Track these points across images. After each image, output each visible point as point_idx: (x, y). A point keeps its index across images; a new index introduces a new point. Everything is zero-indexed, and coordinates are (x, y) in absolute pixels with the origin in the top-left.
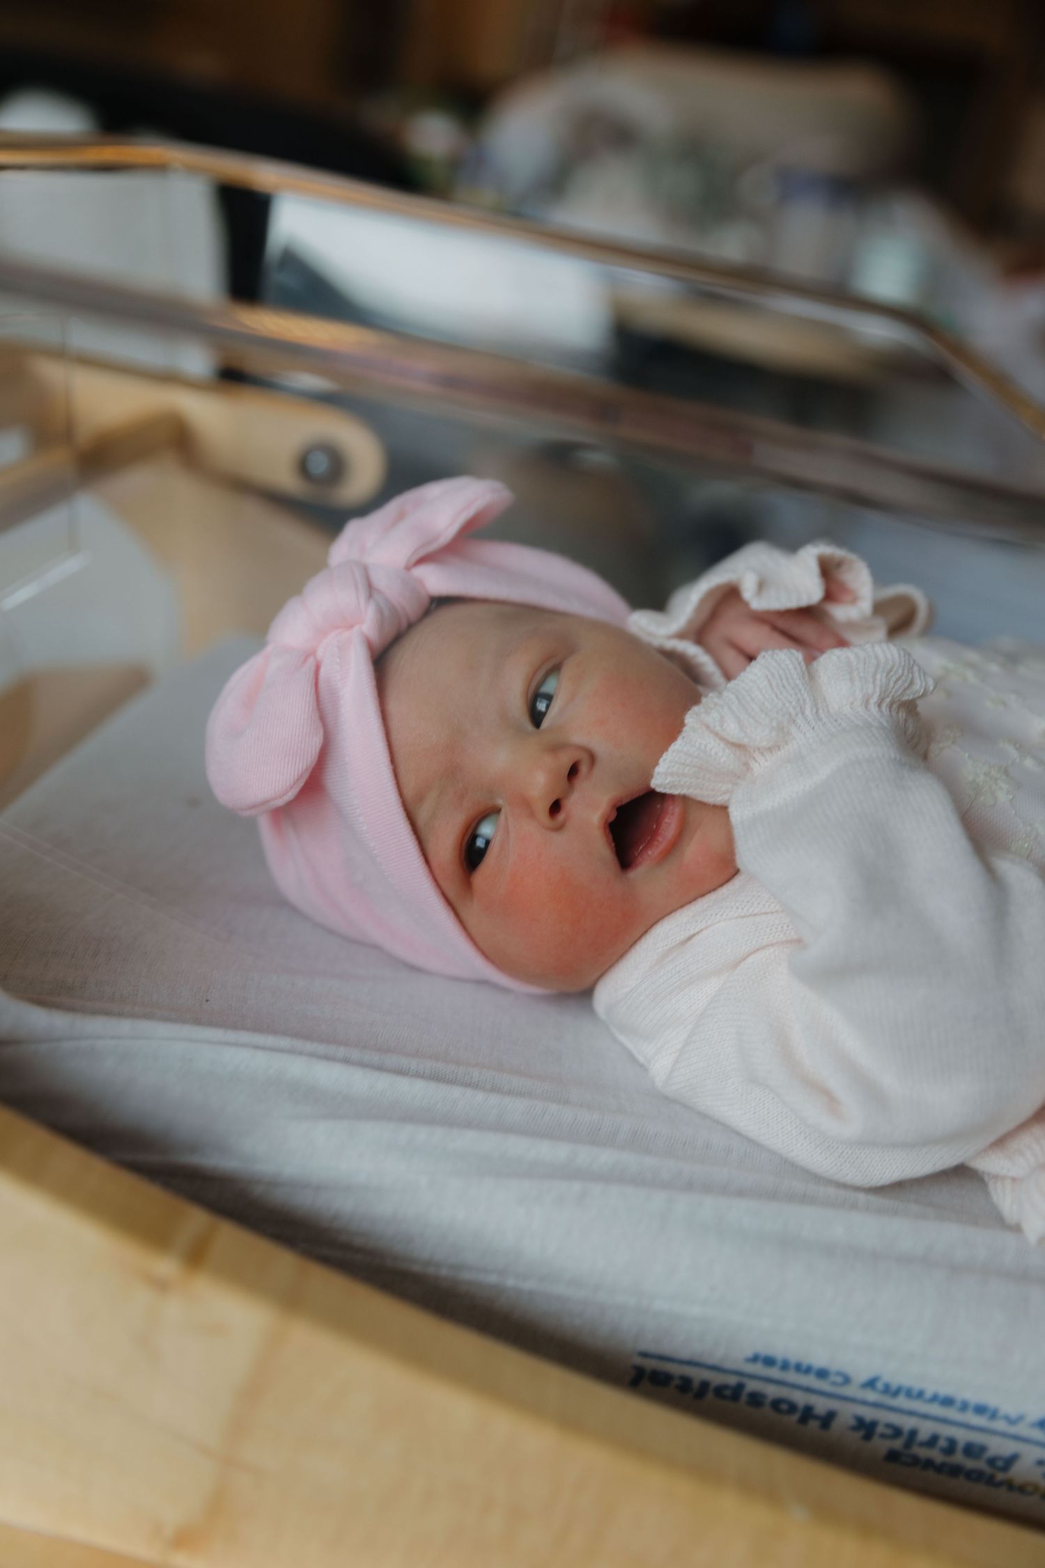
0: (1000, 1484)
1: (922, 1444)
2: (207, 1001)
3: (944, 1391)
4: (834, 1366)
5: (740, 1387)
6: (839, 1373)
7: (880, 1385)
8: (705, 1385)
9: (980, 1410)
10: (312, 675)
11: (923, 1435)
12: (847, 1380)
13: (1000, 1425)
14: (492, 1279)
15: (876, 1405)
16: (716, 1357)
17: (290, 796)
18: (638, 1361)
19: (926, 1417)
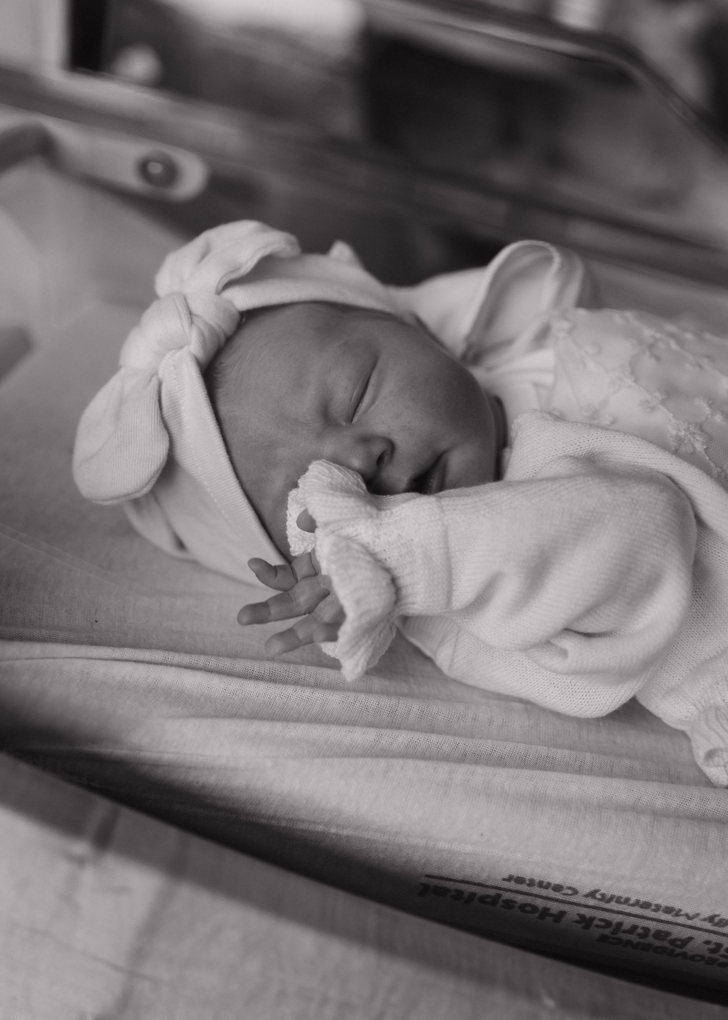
0: (678, 955)
1: (624, 931)
2: (96, 621)
3: (642, 899)
4: (568, 883)
5: (499, 896)
6: (570, 888)
7: (598, 896)
8: (473, 895)
9: (668, 910)
10: (156, 392)
11: (627, 926)
12: (575, 892)
13: (681, 920)
14: (320, 828)
15: (594, 907)
16: (483, 877)
17: (146, 490)
18: (425, 880)
19: (629, 915)
